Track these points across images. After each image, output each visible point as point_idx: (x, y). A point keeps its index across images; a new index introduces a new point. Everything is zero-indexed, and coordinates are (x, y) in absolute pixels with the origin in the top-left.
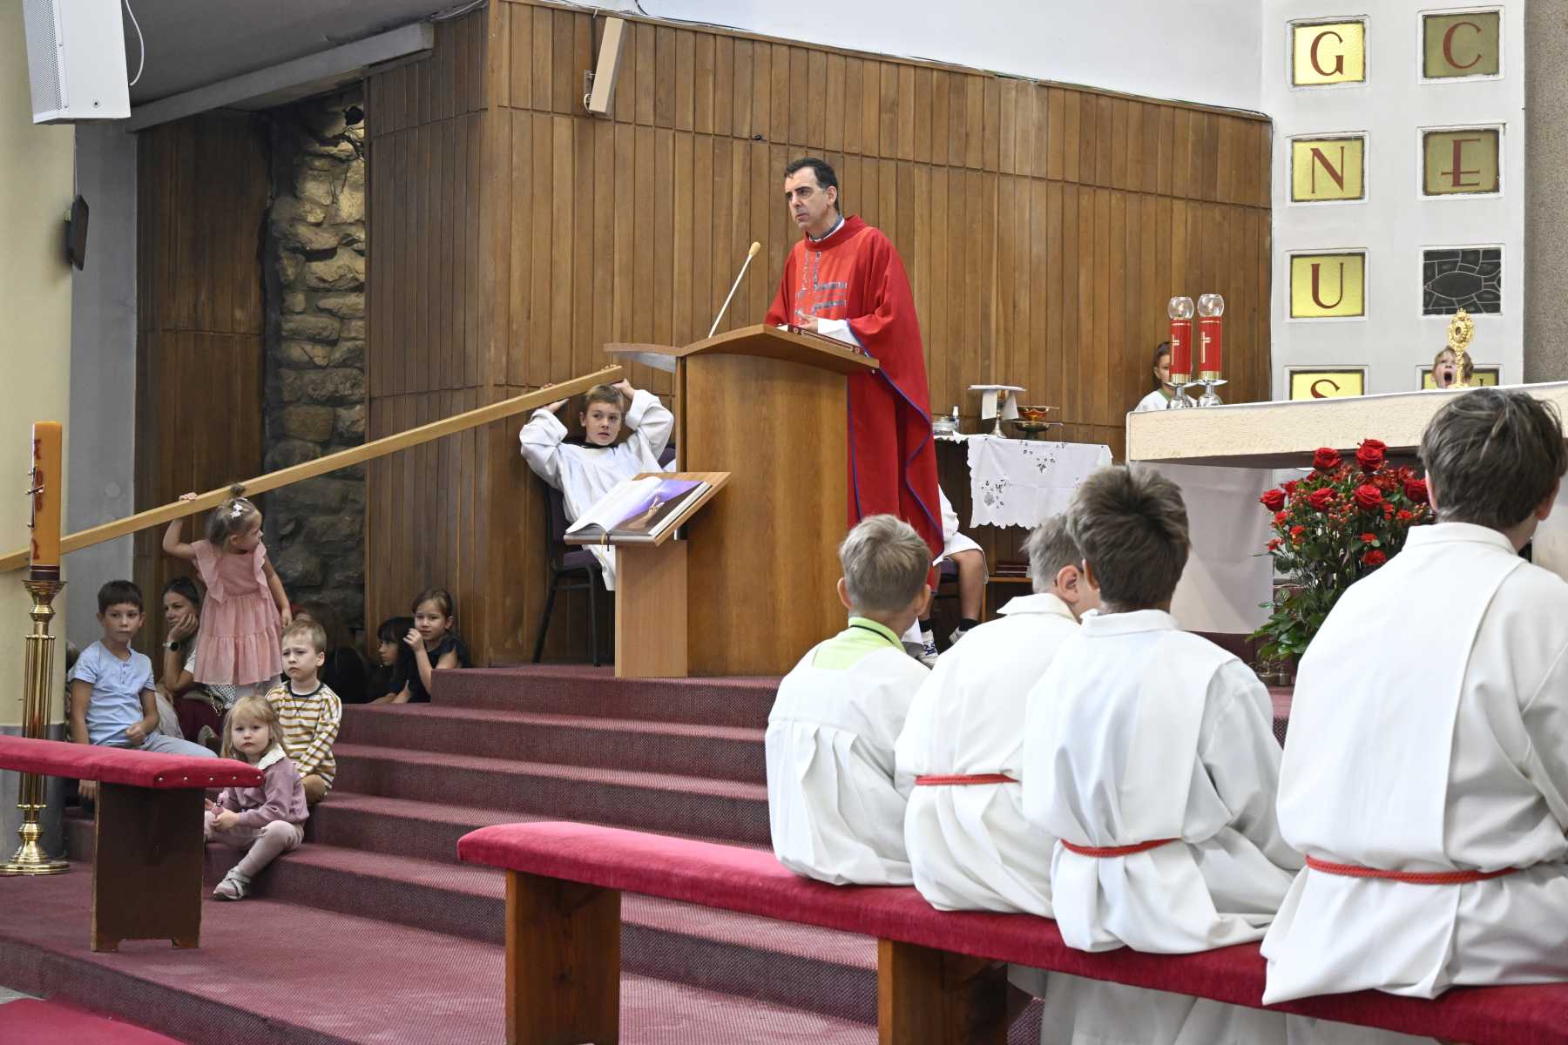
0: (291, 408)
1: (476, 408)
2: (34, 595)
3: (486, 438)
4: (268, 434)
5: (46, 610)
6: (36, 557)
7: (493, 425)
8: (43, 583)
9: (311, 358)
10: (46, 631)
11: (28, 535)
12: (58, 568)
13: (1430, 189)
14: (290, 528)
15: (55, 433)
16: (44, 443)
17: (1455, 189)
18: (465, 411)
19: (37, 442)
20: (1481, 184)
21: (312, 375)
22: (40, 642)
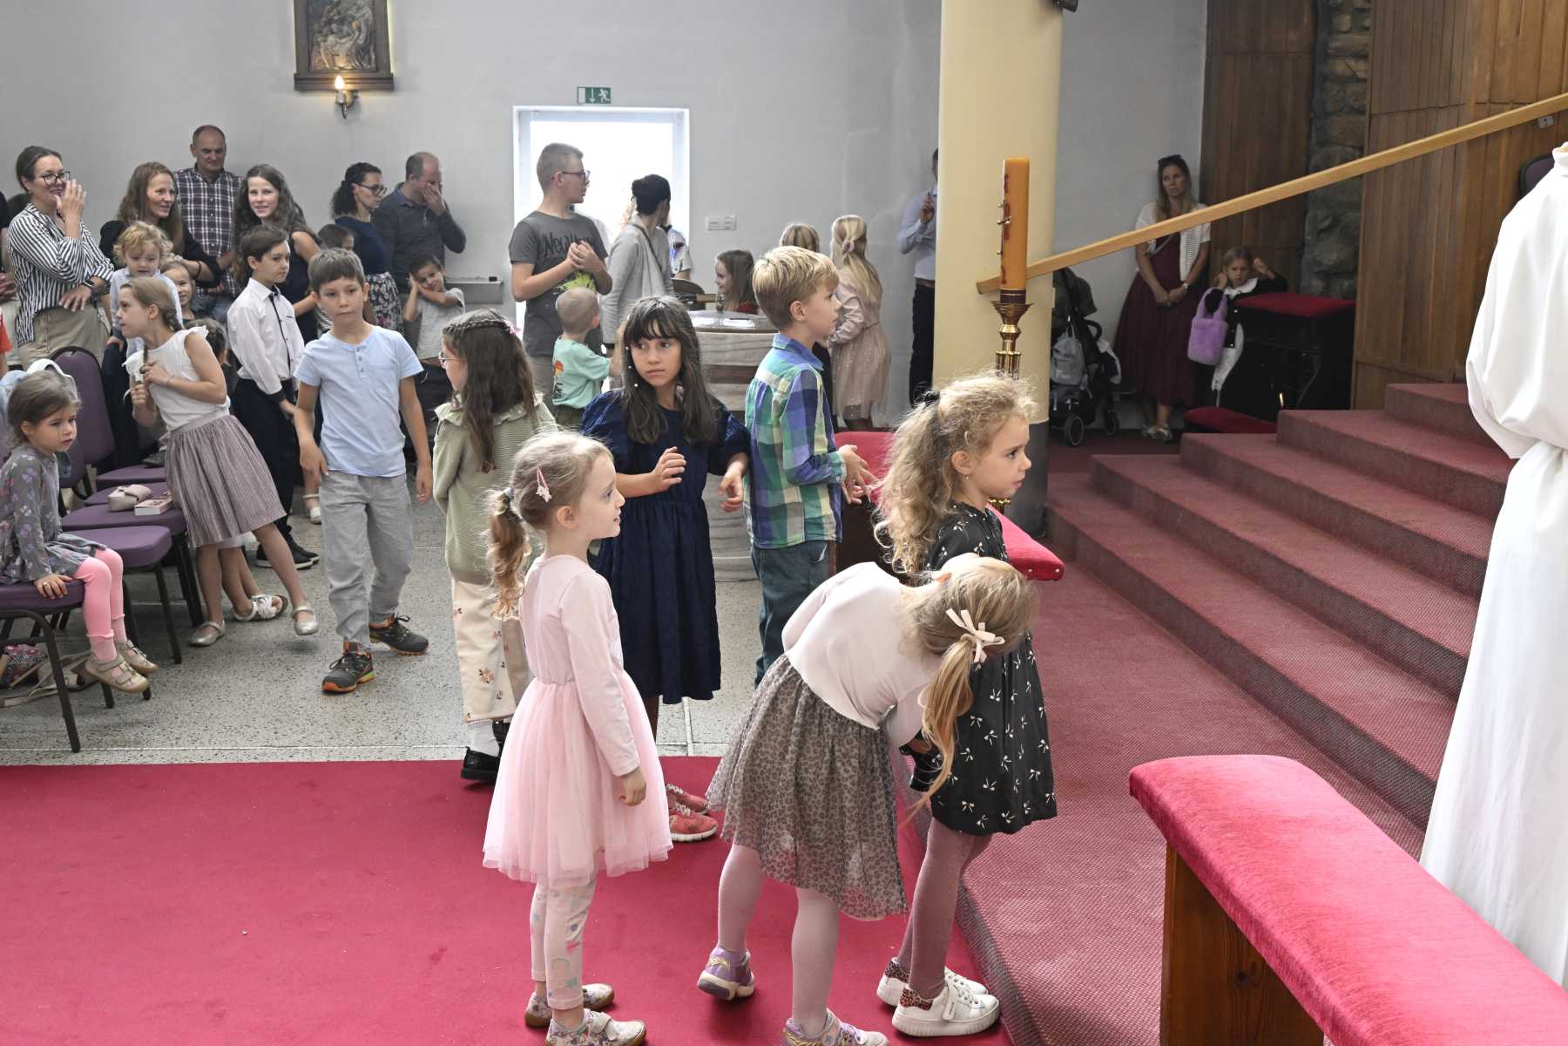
0: (1335, 118)
1: (1458, 126)
2: (1003, 316)
3: (1464, 155)
4: (1314, 140)
5: (1013, 330)
6: (1004, 282)
7: (1471, 143)
8: (1012, 306)
9: (1355, 74)
10: (1013, 349)
11: (997, 262)
12: (1024, 292)
14: (1327, 223)
15: (1024, 168)
16: (1016, 178)
18: (1447, 130)
19: (1006, 177)
21: (1354, 88)
22: (1007, 358)
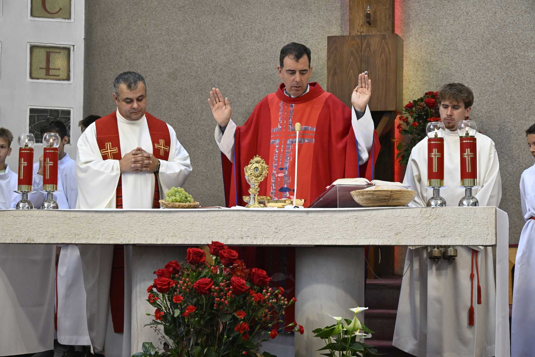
13: (34, 76)
17: (48, 77)
20: (61, 76)
